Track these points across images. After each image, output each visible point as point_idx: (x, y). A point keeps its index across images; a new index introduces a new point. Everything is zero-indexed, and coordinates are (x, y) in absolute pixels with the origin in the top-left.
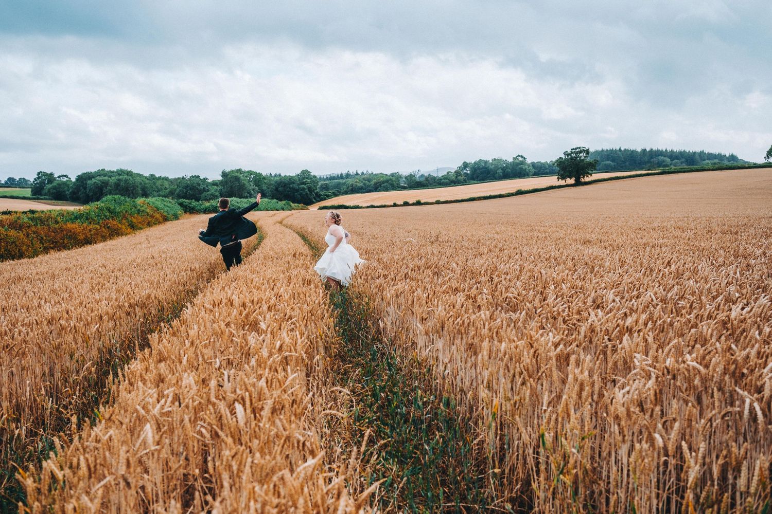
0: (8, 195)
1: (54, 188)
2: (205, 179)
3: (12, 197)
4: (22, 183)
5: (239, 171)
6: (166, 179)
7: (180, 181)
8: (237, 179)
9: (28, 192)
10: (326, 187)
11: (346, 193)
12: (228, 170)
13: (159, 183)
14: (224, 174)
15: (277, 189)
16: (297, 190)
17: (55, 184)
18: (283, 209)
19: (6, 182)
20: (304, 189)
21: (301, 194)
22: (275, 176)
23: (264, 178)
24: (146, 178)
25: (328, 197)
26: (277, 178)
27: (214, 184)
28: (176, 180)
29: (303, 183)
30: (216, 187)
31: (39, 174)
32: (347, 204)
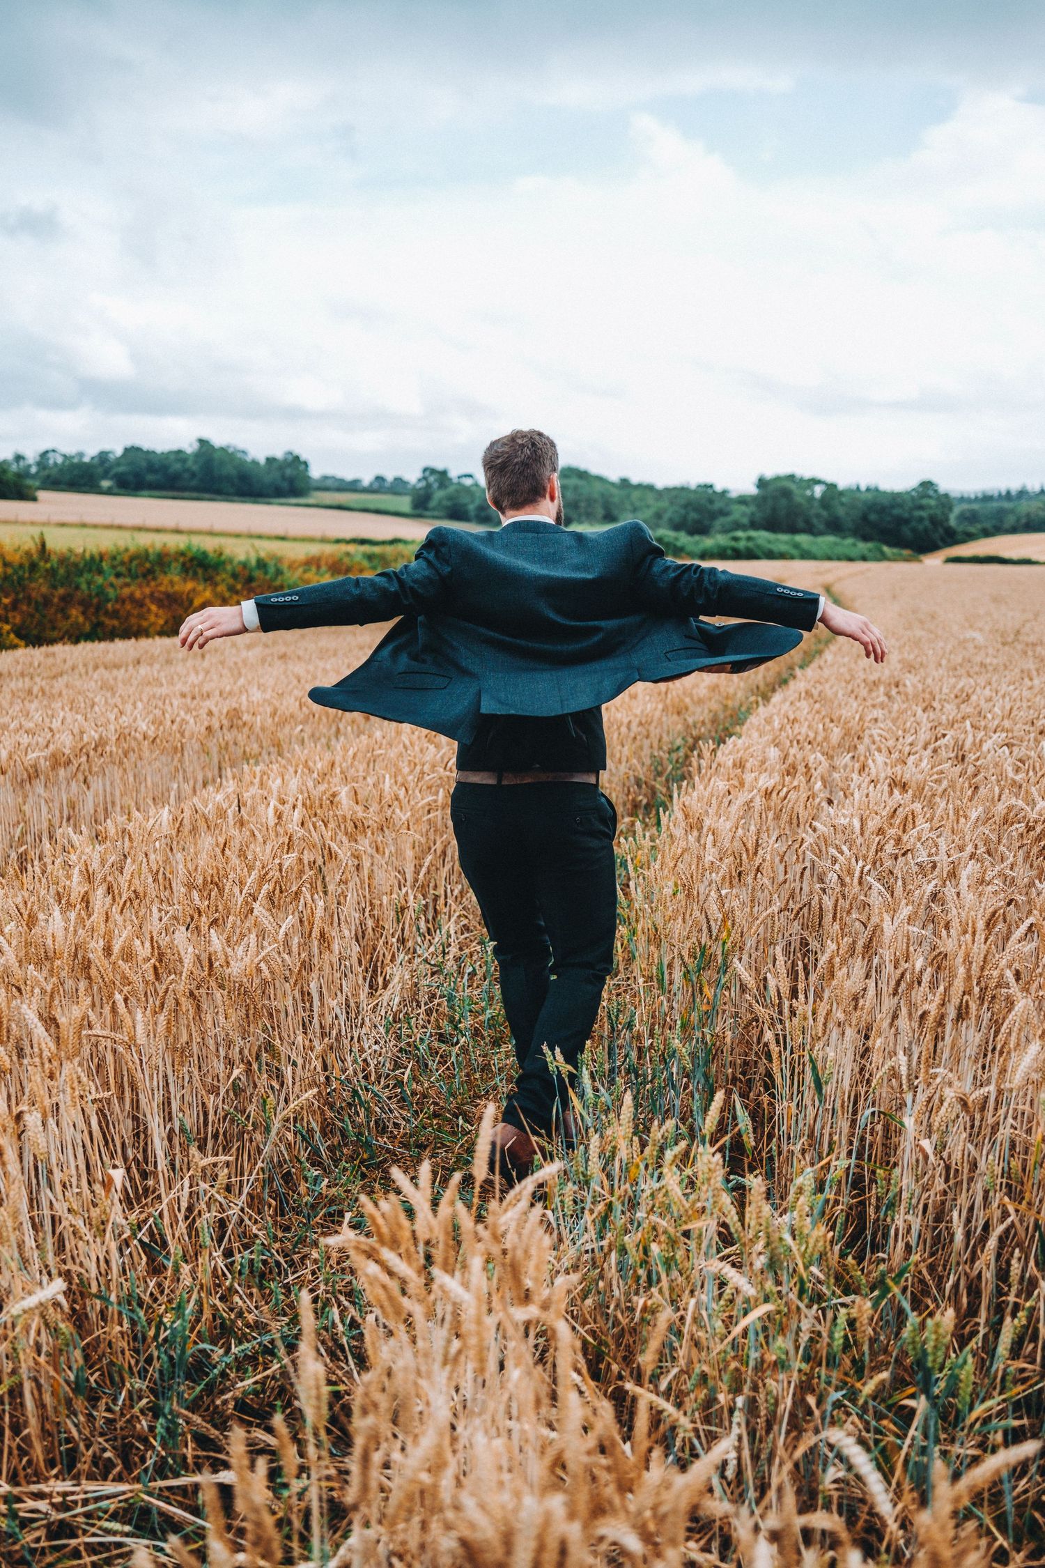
0: (372, 506)
1: (450, 498)
2: (724, 492)
3: (378, 512)
4: (398, 487)
5: (791, 477)
6: (650, 488)
7: (676, 493)
8: (786, 493)
9: (405, 504)
10: (971, 517)
11: (1014, 530)
12: (769, 474)
13: (636, 495)
14: (762, 483)
15: (865, 518)
16: (907, 521)
17: (451, 489)
18: (864, 559)
19: (371, 484)
20: (921, 519)
21: (914, 530)
22: (868, 490)
23: (842, 493)
24: (613, 484)
25: (969, 537)
26: (869, 496)
27: (742, 500)
28: (667, 490)
29: (921, 507)
30: (743, 508)
31: (425, 470)
32: (1006, 555)
